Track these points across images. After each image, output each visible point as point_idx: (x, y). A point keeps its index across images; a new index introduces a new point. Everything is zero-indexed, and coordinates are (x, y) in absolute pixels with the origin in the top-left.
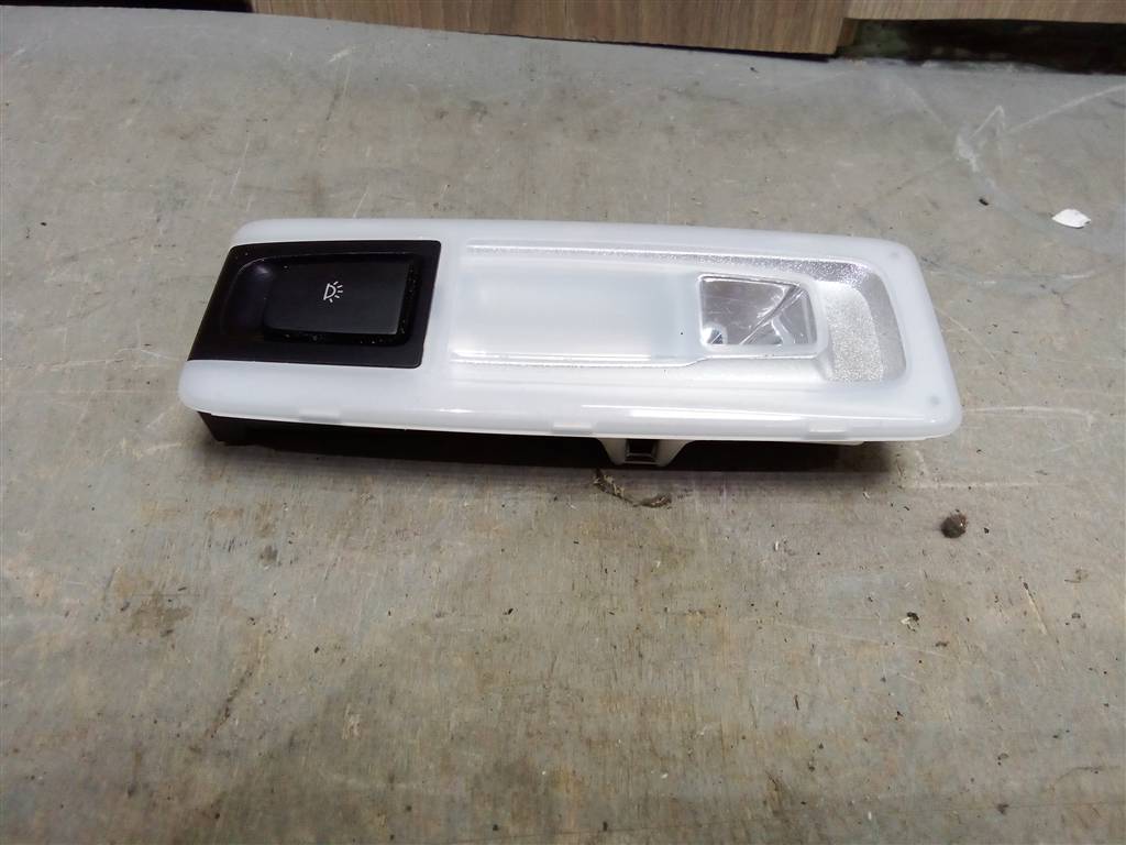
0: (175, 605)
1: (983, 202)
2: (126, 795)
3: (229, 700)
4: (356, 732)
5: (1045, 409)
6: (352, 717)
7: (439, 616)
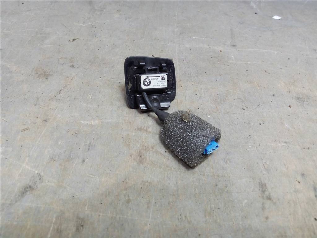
0: (49, 74)
1: (256, 14)
2: (34, 105)
3: (60, 91)
4: (90, 97)
5: (265, 50)
6: (90, 95)
7: (112, 79)
